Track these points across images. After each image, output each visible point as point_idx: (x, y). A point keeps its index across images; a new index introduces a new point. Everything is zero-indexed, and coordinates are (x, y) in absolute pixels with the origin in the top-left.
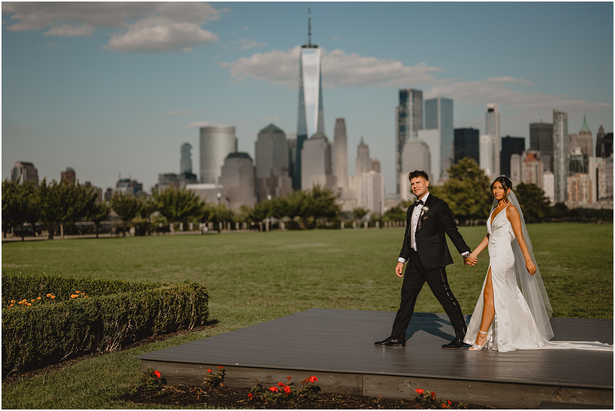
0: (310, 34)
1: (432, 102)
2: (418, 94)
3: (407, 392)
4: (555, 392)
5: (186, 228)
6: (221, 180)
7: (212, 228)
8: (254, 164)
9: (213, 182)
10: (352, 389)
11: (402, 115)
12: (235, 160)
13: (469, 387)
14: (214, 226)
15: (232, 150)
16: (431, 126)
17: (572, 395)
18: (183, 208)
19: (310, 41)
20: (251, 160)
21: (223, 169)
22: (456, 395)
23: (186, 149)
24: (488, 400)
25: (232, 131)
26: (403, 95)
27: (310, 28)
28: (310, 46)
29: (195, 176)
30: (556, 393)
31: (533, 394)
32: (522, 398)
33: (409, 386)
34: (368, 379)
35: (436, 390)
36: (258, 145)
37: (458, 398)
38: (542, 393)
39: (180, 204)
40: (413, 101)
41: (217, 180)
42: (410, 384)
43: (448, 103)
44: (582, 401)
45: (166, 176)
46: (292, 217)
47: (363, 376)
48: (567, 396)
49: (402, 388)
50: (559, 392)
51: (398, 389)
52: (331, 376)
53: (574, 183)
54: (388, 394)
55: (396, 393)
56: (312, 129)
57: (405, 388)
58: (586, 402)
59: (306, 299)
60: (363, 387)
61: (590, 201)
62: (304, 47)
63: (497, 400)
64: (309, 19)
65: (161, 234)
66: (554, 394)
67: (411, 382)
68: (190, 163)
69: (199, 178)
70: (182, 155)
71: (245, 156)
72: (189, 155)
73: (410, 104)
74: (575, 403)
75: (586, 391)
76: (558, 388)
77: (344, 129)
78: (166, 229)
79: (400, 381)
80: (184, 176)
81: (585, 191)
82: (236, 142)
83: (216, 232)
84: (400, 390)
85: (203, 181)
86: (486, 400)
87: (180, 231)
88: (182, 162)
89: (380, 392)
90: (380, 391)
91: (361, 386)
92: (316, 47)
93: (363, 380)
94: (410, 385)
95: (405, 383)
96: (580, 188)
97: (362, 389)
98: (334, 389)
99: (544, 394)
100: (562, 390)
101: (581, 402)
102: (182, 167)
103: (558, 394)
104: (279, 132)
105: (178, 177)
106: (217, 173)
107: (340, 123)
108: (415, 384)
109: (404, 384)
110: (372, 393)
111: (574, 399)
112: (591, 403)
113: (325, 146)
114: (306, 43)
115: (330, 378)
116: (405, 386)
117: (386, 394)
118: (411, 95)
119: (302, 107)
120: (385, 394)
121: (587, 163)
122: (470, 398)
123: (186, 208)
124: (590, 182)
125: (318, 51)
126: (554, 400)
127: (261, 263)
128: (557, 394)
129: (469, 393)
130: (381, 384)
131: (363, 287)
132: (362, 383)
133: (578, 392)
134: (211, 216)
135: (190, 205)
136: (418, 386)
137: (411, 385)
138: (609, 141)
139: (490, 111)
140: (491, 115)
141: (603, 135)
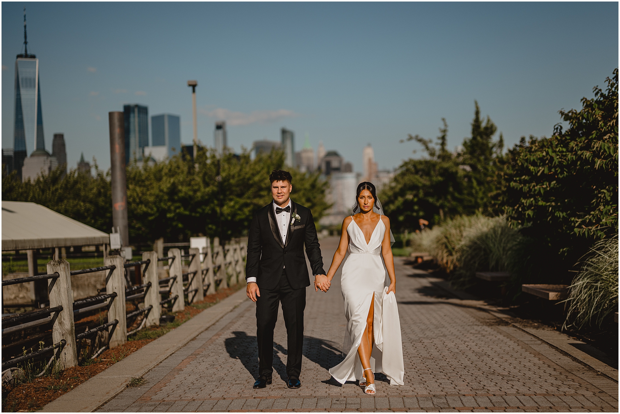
0: (26, 43)
1: (159, 119)
2: (143, 110)
16: (159, 143)
19: (26, 51)
26: (128, 110)
27: (26, 37)
28: (26, 56)
40: (139, 117)
43: (175, 120)
62: (19, 56)
64: (25, 27)
73: (135, 120)
77: (63, 145)
92: (33, 57)
107: (59, 139)
113: (49, 164)
118: (136, 110)
138: (329, 159)
139: (219, 127)
140: (220, 132)
141: (322, 154)
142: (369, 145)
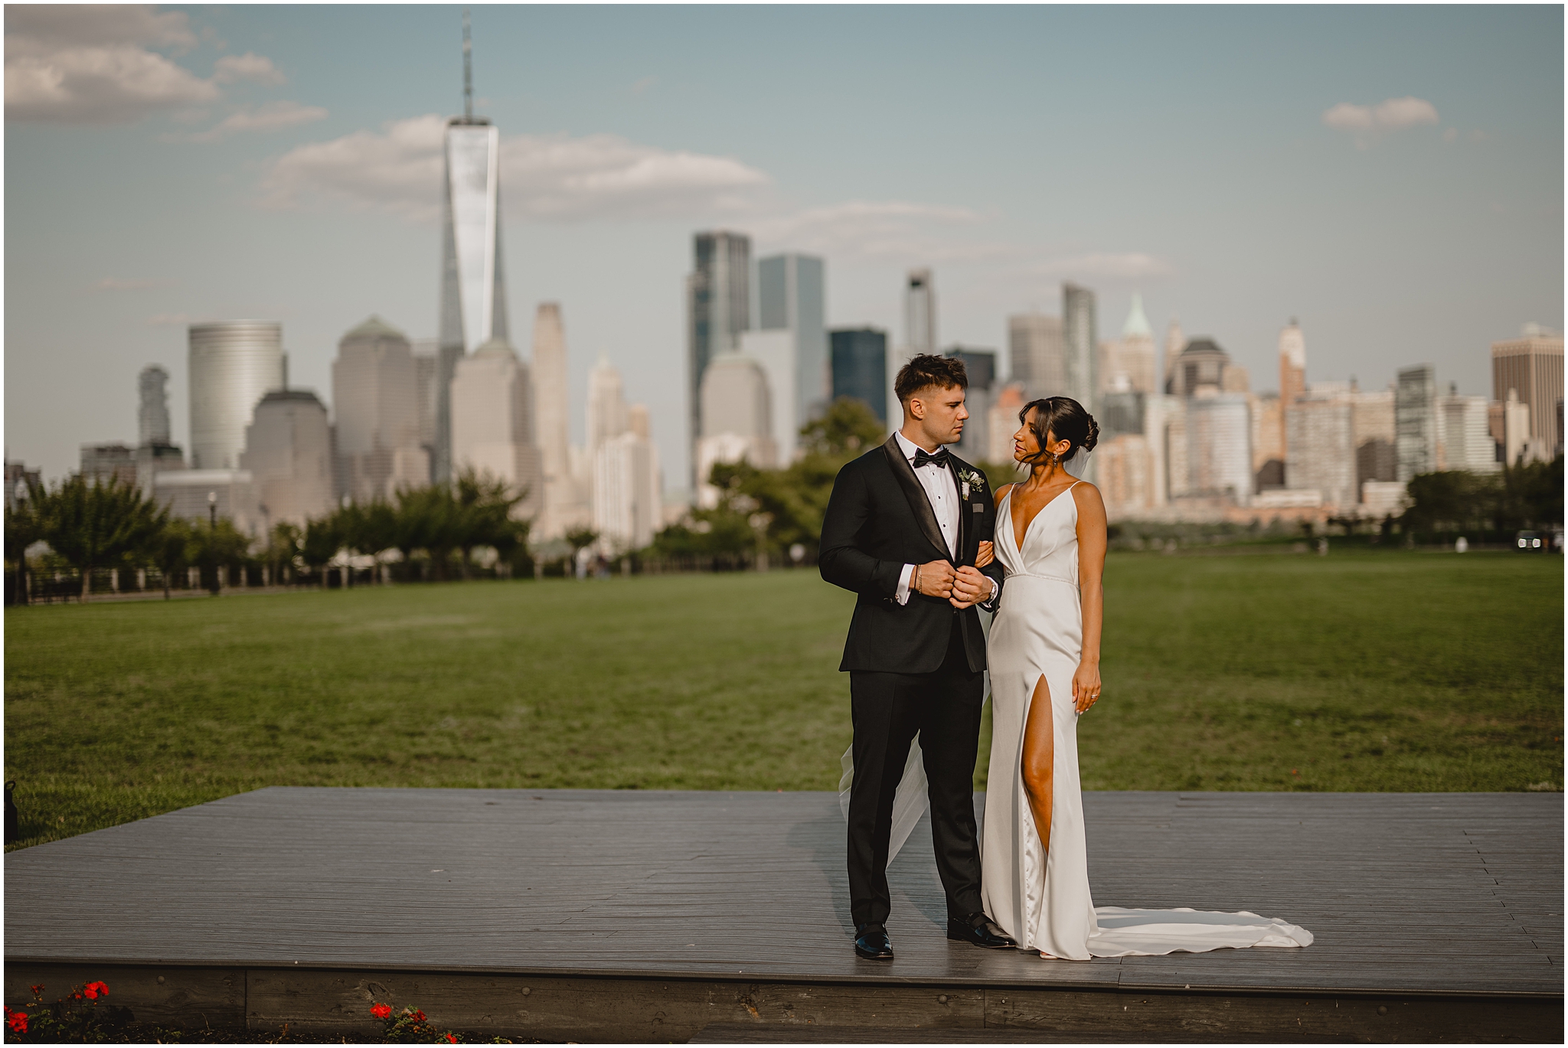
0: (468, 92)
1: (774, 266)
2: (739, 244)
3: (364, 1013)
4: (742, 997)
5: (128, 584)
6: (245, 460)
7: (198, 581)
8: (331, 418)
9: (226, 466)
10: (218, 1011)
11: (701, 297)
12: (279, 410)
13: (525, 993)
14: (203, 575)
15: (274, 384)
16: (774, 321)
17: (786, 1003)
18: (110, 532)
19: (469, 109)
20: (324, 410)
21: (250, 431)
22: (489, 1016)
23: (153, 381)
24: (572, 1027)
25: (275, 334)
26: (704, 246)
27: (468, 77)
28: (470, 122)
29: (177, 451)
30: (744, 1000)
31: (688, 1005)
32: (660, 1017)
33: (369, 996)
34: (260, 982)
35: (439, 1004)
36: (341, 370)
37: (495, 1022)
38: (709, 1000)
39: (103, 521)
40: (728, 261)
41: (235, 462)
42: (371, 990)
43: (812, 269)
44: (809, 1018)
45: (101, 451)
46: (405, 549)
47: (246, 975)
48: (773, 1006)
49: (350, 1002)
50: (753, 997)
51: (340, 1006)
52: (162, 978)
53: (1113, 460)
54: (314, 1021)
55: (334, 1017)
56: (477, 330)
57: (357, 1002)
58: (820, 1019)
59: (328, 762)
60: (246, 1003)
61: (1150, 502)
62: (455, 123)
63: (597, 1025)
64: (467, 55)
65: (56, 601)
66: (739, 1001)
67: (374, 984)
68: (165, 418)
69: (187, 455)
70: (143, 396)
71: (308, 398)
72: (162, 397)
73: (721, 266)
74: (791, 1024)
75: (820, 991)
76: (749, 985)
77: (557, 331)
78: (71, 589)
79: (345, 984)
80: (150, 451)
81: (1138, 477)
82: (284, 363)
83: (206, 593)
84: (343, 1009)
85: (197, 464)
86: (567, 1027)
87: (112, 591)
88: (143, 416)
89: (291, 1017)
90: (293, 1014)
91: (241, 1002)
92: (484, 124)
93: (248, 986)
94: (371, 994)
95: (358, 988)
96: (1128, 470)
97: (245, 1011)
98: (170, 1013)
99: (713, 1002)
100: (759, 992)
101: (806, 1020)
102: (142, 427)
103: (750, 1002)
104: (393, 341)
105: (133, 456)
106: (236, 443)
107: (548, 316)
108: (384, 991)
109: (356, 991)
110: (270, 1019)
111: (789, 1013)
112: (832, 1023)
113: (510, 374)
114: (460, 114)
115: (159, 984)
116: (359, 998)
117: (309, 1021)
118: (722, 246)
119: (451, 277)
120: (305, 1020)
121: (1141, 410)
122: (525, 1022)
123: (117, 533)
124: (1150, 458)
125: (492, 135)
126: (739, 1017)
127: (269, 668)
128: (747, 1003)
129: (524, 1009)
130: (294, 994)
131: (497, 724)
132: (244, 992)
133: (800, 995)
134: (190, 552)
135: (128, 525)
136: (391, 994)
137: (373, 994)
138: (1192, 358)
139: (916, 283)
140: (919, 295)
141: (1178, 344)
142: (1294, 323)
